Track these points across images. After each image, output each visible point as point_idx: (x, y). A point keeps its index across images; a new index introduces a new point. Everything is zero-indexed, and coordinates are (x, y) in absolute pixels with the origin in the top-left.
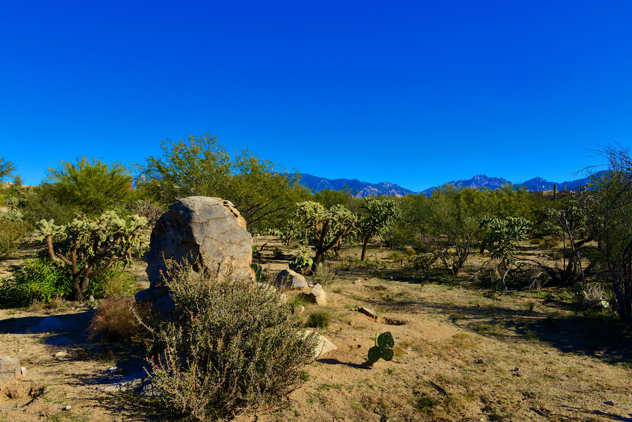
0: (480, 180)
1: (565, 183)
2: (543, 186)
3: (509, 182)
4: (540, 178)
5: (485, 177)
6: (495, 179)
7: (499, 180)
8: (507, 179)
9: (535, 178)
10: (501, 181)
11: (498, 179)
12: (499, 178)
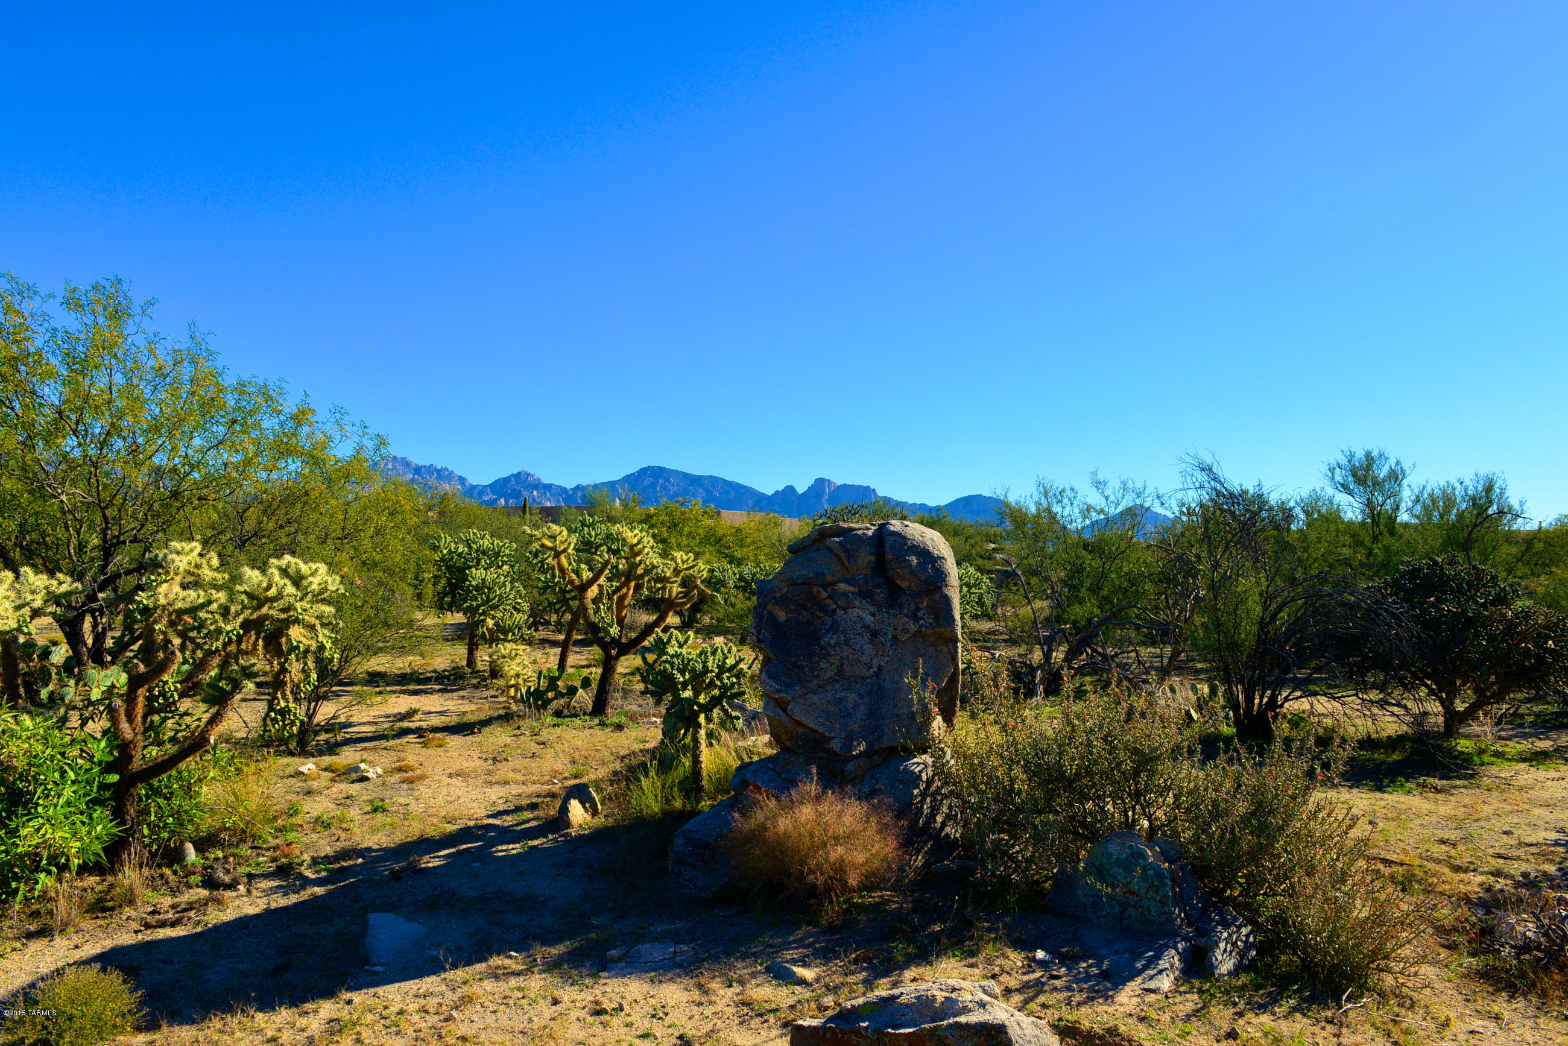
0: (392, 470)
1: (578, 488)
2: (535, 493)
3: (462, 480)
4: (529, 474)
5: (406, 463)
6: (431, 469)
7: (439, 471)
8: (459, 472)
9: (519, 473)
10: (442, 474)
11: (436, 470)
12: (439, 467)
